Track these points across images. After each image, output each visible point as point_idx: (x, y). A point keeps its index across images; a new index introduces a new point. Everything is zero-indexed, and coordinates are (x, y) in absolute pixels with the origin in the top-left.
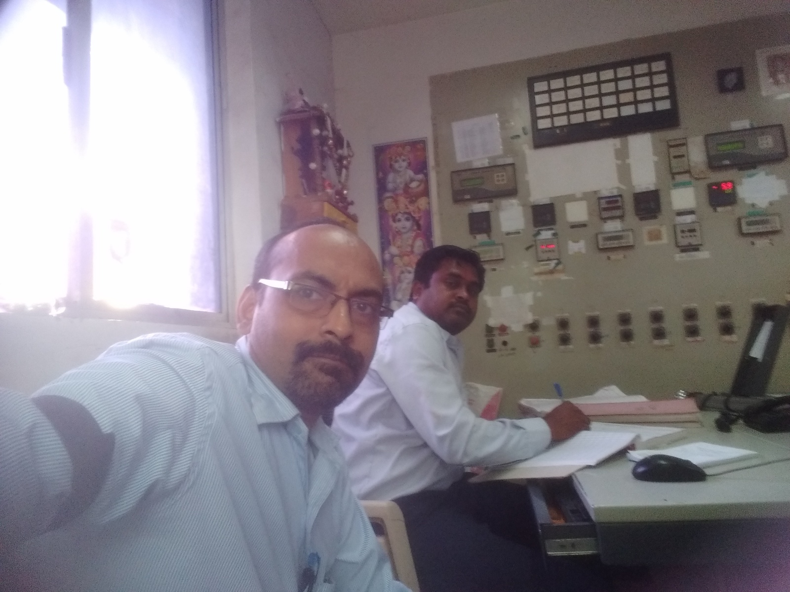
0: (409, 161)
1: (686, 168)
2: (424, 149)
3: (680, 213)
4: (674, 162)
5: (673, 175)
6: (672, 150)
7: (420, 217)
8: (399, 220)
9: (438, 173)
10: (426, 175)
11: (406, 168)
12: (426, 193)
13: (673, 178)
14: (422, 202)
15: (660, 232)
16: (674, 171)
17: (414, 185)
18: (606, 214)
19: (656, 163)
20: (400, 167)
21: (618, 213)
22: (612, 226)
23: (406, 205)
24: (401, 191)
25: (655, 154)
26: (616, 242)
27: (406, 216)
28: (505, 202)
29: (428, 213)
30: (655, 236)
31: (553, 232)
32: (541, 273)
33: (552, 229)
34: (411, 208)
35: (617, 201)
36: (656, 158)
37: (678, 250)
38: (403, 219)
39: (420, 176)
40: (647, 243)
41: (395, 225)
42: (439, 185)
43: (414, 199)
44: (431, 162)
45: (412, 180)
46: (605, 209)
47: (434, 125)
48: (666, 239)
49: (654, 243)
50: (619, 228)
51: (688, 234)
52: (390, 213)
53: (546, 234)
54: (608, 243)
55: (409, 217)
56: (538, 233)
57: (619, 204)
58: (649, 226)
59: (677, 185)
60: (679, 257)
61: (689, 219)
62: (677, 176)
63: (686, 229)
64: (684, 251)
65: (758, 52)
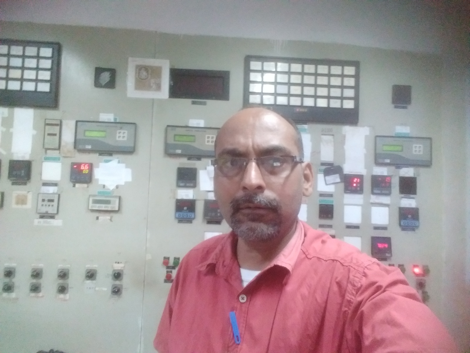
1: (57, 146)
3: (45, 184)
4: (47, 137)
5: (46, 150)
6: (47, 127)
13: (46, 152)
15: (26, 197)
16: (47, 146)
19: (34, 137)
25: (35, 128)
36: (35, 132)
37: (37, 216)
40: (14, 206)
48: (29, 205)
49: (20, 206)
51: (46, 203)
58: (18, 191)
59: (47, 159)
60: (37, 221)
61: (52, 190)
62: (48, 151)
63: (46, 199)
64: (42, 217)
65: (130, 59)
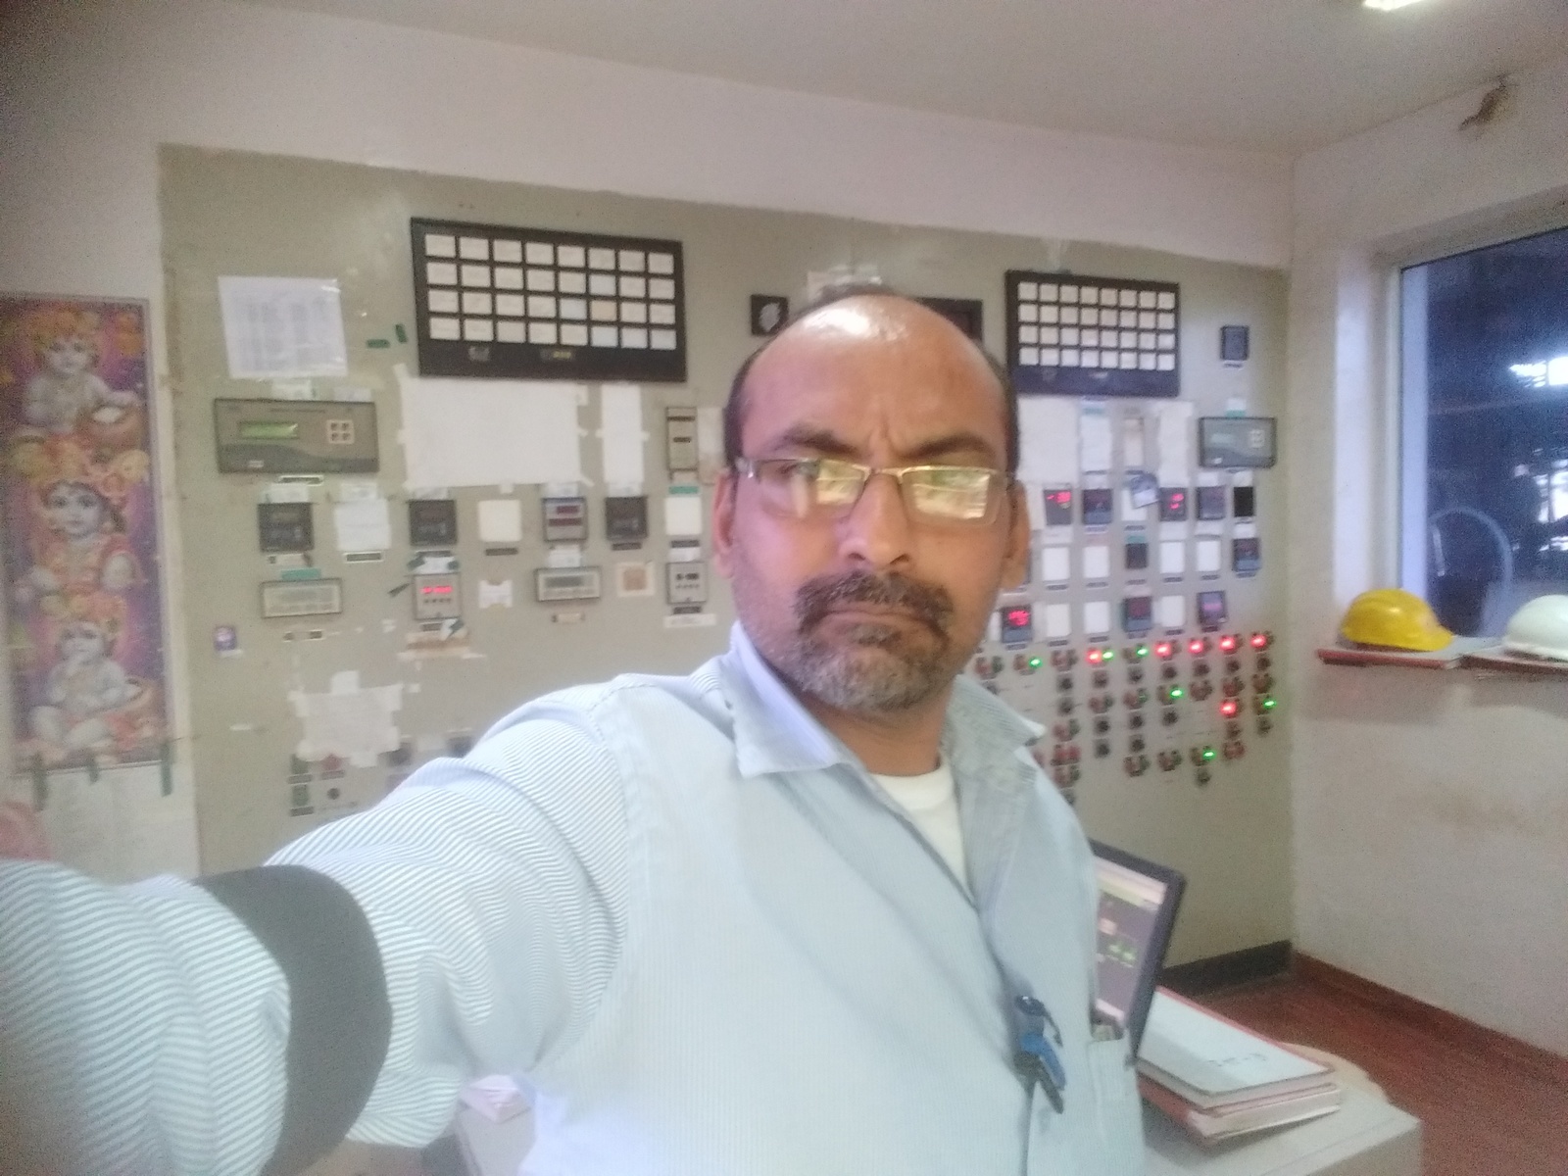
0: (93, 352)
1: (692, 463)
2: (140, 328)
3: (677, 543)
4: (674, 446)
5: (671, 472)
6: (673, 424)
7: (124, 500)
8: (61, 503)
9: (176, 394)
10: (144, 395)
11: (86, 369)
12: (142, 440)
13: (671, 477)
14: (131, 463)
15: (642, 573)
16: (674, 464)
17: (107, 415)
18: (555, 532)
19: (646, 445)
20: (69, 364)
21: (575, 531)
22: (564, 557)
23: (83, 466)
24: (68, 428)
25: (645, 426)
26: (570, 589)
27: (81, 493)
28: (348, 487)
29: (146, 494)
30: (635, 581)
31: (450, 559)
32: (418, 646)
33: (447, 554)
34: (97, 474)
35: (574, 510)
36: (645, 436)
37: (669, 609)
38: (73, 498)
39: (126, 397)
40: (622, 594)
41: (47, 514)
42: (178, 426)
43: (106, 451)
44: (159, 364)
45: (101, 404)
46: (554, 523)
47: (169, 272)
48: (652, 589)
49: (634, 593)
50: (577, 564)
51: (685, 582)
52: (34, 483)
53: (435, 565)
54: (557, 590)
55: (91, 495)
56: (418, 561)
57: (579, 515)
58: (625, 562)
59: (675, 491)
60: (672, 622)
61: (689, 554)
62: (677, 475)
63: (685, 573)
64: (678, 611)
65: (811, 275)
